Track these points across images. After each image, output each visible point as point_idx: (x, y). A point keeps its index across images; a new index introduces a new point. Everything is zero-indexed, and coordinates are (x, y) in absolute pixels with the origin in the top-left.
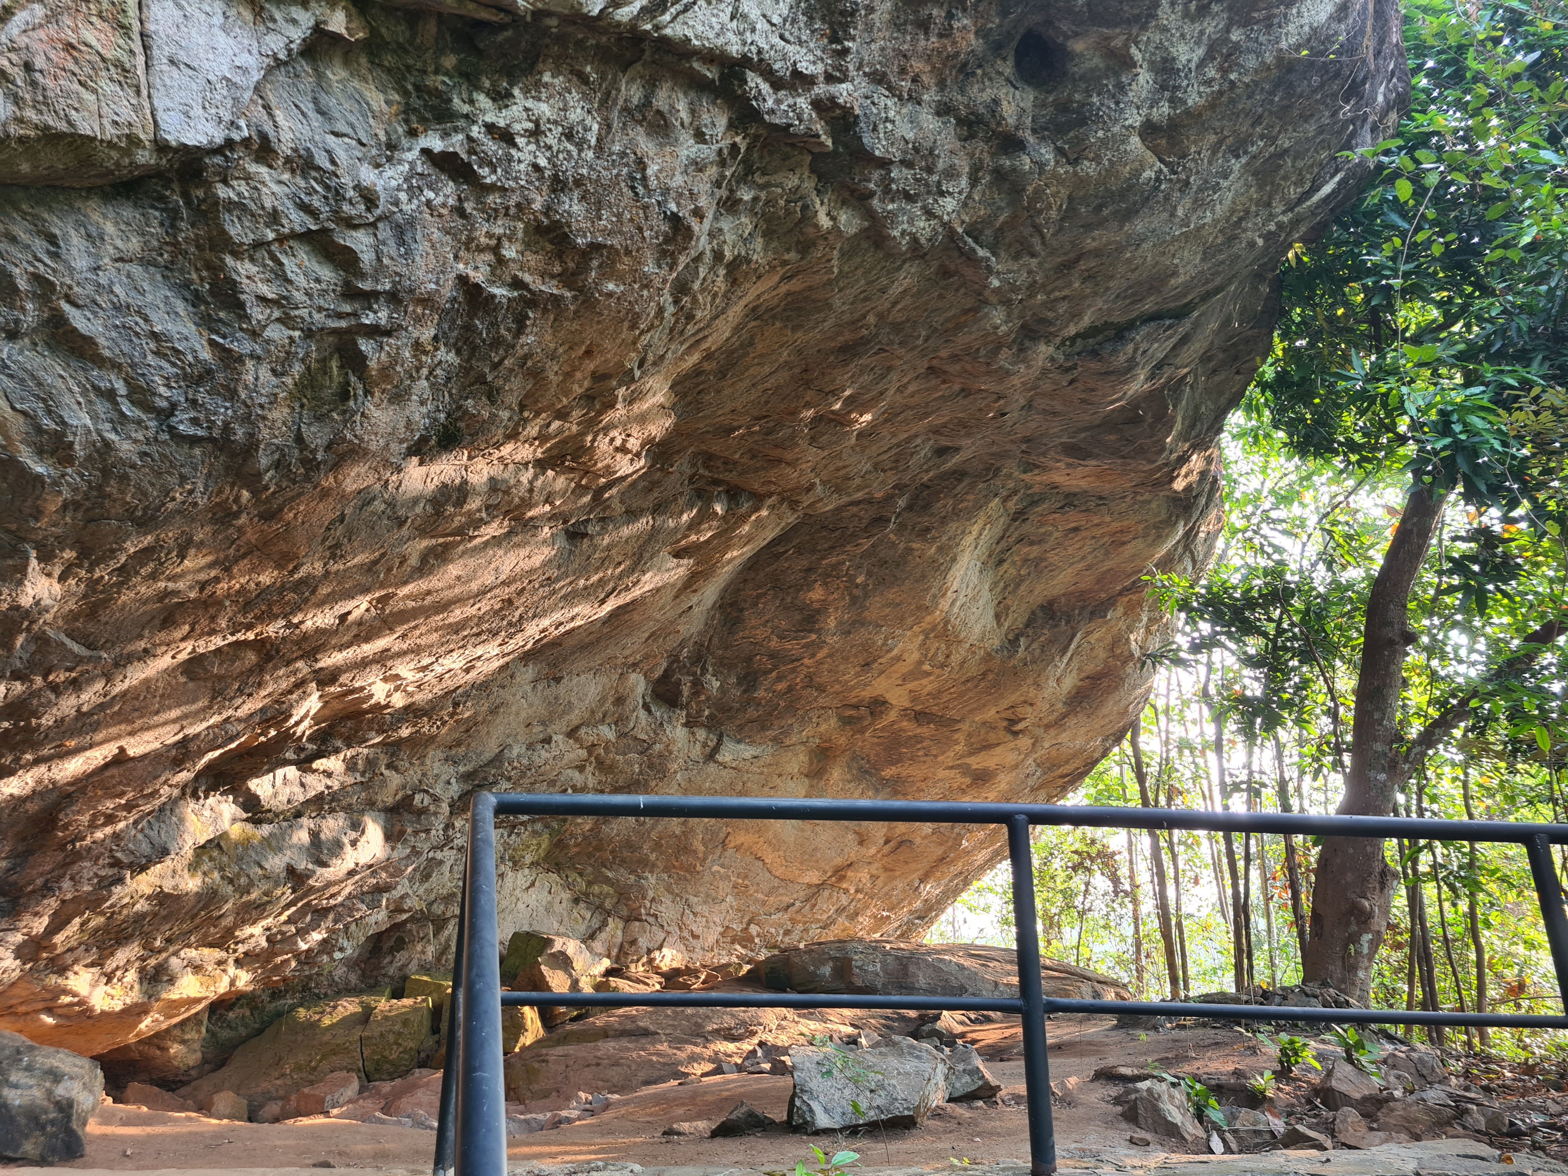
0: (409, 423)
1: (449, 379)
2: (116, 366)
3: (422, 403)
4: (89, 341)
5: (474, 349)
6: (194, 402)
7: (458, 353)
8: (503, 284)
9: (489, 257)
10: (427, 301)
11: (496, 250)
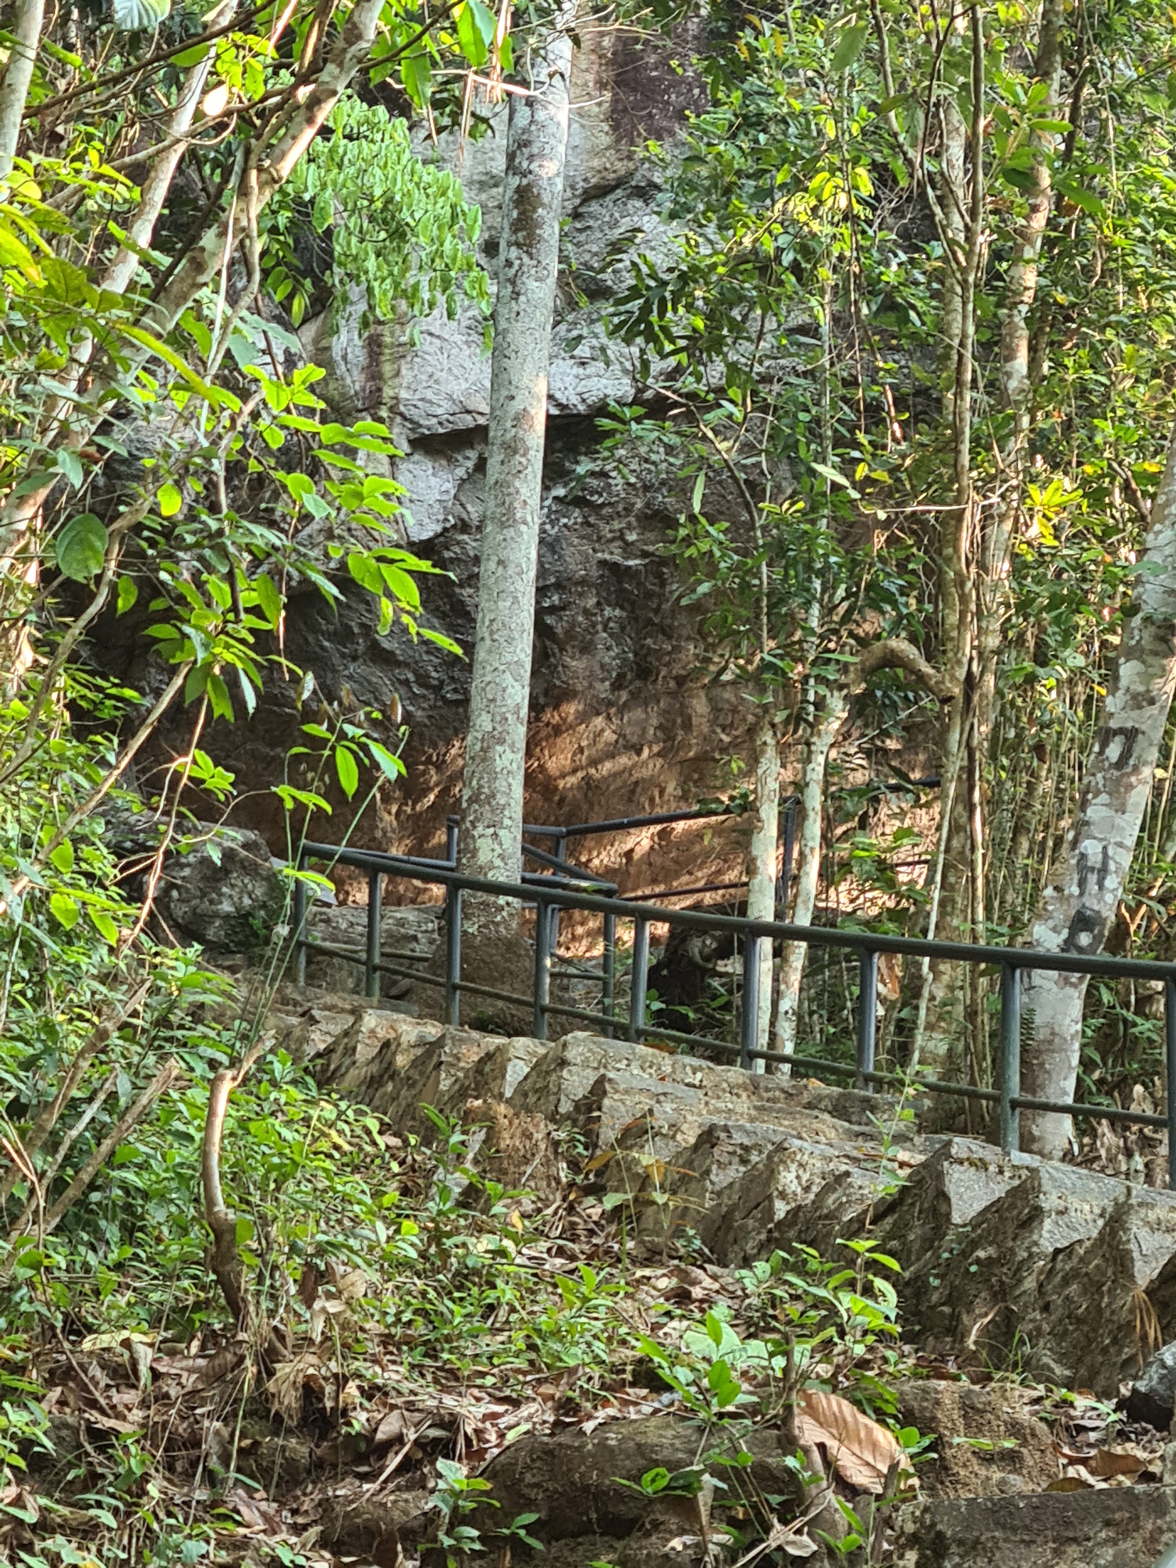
0: (602, 666)
1: (623, 629)
2: (407, 665)
3: (609, 649)
4: (392, 653)
5: (633, 603)
6: (452, 678)
7: (622, 608)
8: (636, 557)
9: (619, 543)
10: (583, 582)
11: (622, 537)
